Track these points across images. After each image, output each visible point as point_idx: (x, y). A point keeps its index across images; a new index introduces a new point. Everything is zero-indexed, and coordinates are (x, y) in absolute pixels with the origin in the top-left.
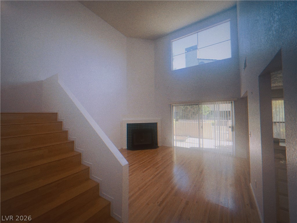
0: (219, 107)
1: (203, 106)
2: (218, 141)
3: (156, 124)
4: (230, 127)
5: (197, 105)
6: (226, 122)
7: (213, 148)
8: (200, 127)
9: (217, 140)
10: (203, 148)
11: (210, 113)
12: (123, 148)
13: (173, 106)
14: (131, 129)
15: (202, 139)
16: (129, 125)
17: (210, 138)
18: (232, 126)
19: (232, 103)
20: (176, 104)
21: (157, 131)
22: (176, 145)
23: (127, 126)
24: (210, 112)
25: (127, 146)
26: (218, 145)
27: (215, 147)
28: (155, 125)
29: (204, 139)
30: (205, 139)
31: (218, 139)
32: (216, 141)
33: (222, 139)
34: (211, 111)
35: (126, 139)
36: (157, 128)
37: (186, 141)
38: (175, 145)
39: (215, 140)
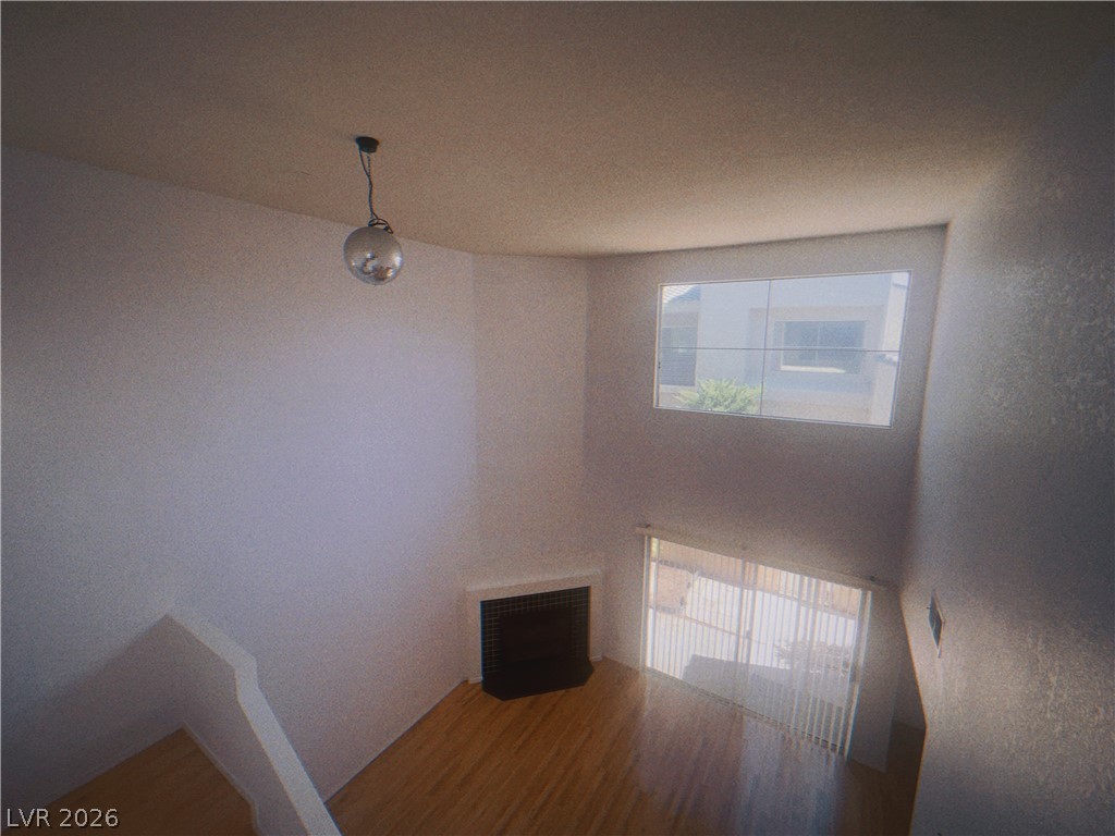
0: (817, 591)
3: (586, 590)
10: (747, 664)
12: (470, 682)
14: (496, 616)
15: (751, 592)
16: (487, 607)
21: (587, 613)
22: (653, 664)
23: (483, 612)
28: (582, 592)
35: (479, 635)
36: (588, 602)
38: (649, 664)
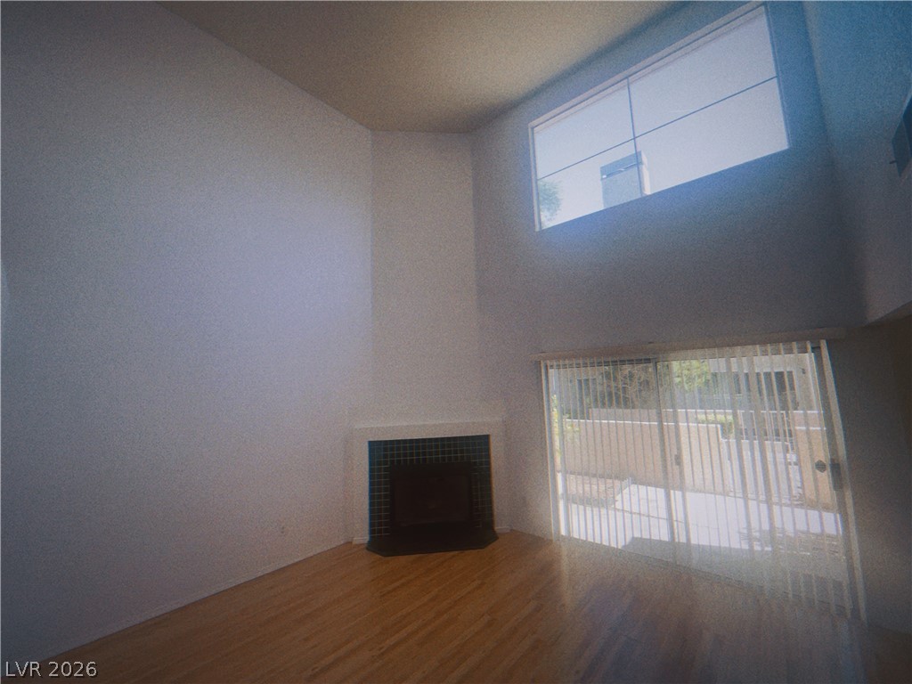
1: (675, 365)
2: (764, 507)
3: (485, 439)
4: (820, 466)
5: (648, 361)
6: (779, 417)
7: (738, 546)
8: (670, 459)
9: (757, 499)
10: (688, 543)
11: (707, 382)
12: (354, 543)
13: (546, 366)
14: (386, 463)
16: (374, 446)
17: (719, 488)
18: (832, 460)
19: (816, 349)
20: (558, 358)
21: (489, 469)
22: (568, 526)
24: (709, 377)
25: (372, 532)
26: (766, 527)
27: (750, 539)
28: (481, 443)
29: (689, 495)
30: (693, 490)
31: (762, 497)
32: (752, 504)
33: (780, 497)
34: (715, 375)
36: (488, 456)
37: (618, 505)
39: (746, 498)
